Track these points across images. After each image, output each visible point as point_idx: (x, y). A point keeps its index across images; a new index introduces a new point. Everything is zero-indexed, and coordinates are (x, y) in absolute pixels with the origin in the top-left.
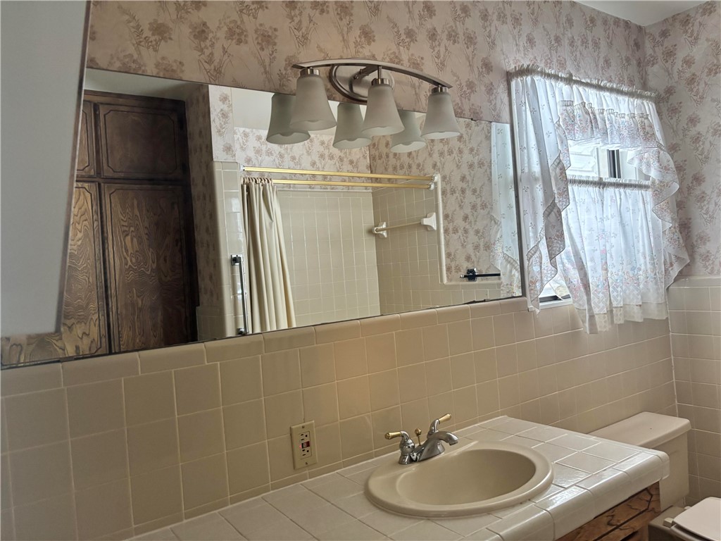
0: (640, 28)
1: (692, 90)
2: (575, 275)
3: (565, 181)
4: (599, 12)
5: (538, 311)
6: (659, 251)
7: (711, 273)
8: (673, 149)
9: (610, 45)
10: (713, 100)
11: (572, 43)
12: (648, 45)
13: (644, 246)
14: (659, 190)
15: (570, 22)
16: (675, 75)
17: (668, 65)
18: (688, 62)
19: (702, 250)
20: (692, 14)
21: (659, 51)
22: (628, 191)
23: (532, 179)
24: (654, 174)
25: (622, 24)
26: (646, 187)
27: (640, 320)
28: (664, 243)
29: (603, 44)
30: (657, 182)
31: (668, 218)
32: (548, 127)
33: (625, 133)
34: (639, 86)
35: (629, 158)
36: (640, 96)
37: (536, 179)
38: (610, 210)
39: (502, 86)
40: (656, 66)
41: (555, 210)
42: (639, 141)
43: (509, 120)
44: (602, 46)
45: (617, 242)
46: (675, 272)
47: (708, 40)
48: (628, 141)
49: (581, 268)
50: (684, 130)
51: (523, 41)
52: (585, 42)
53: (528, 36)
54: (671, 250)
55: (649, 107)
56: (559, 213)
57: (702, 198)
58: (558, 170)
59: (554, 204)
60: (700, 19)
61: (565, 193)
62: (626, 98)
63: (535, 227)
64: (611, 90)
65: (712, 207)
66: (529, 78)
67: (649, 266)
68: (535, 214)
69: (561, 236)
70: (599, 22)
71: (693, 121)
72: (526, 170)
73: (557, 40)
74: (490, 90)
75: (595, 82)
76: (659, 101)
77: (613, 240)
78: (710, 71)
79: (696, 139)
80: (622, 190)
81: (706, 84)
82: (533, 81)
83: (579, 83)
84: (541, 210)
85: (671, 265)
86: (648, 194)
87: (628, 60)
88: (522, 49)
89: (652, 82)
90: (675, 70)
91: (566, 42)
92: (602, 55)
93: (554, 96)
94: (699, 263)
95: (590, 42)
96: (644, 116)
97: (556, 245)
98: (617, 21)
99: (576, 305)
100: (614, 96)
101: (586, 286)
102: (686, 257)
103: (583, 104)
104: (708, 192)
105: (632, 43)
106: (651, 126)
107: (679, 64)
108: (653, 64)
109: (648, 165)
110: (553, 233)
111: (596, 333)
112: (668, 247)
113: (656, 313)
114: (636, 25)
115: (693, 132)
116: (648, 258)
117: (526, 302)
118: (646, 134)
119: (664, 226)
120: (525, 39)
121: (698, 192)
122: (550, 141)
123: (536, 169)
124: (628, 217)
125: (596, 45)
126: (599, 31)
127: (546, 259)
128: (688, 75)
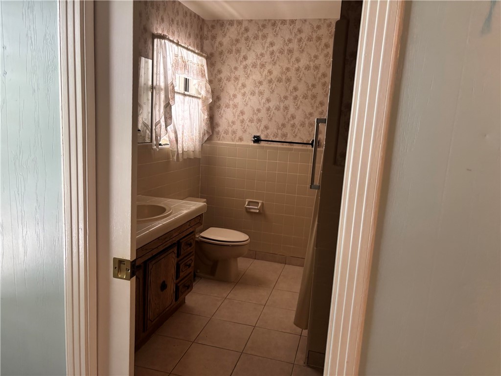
0: (203, 20)
1: (221, 58)
2: (172, 136)
3: (174, 92)
4: (189, 9)
5: (158, 150)
6: (201, 128)
7: (219, 140)
8: (210, 82)
9: (192, 26)
10: (228, 65)
11: (177, 24)
12: (205, 29)
13: (196, 125)
14: (205, 100)
15: (178, 12)
16: (215, 48)
17: (213, 42)
18: (221, 44)
19: (217, 130)
20: (225, 22)
21: (210, 35)
22: (193, 99)
23: (160, 89)
24: (203, 93)
25: (197, 17)
26: (199, 98)
27: (193, 158)
28: (203, 124)
29: (189, 26)
30: (204, 97)
31: (206, 114)
32: (169, 66)
33: (195, 72)
34: (201, 51)
35: (194, 83)
36: (201, 56)
37: (162, 89)
38: (187, 107)
39: (150, 40)
40: (207, 41)
41: (170, 106)
42: (200, 77)
43: (151, 58)
44: (188, 27)
45: (188, 122)
46: (206, 138)
47: (229, 37)
48: (195, 77)
49: (176, 133)
50: (215, 74)
51: (159, 19)
52: (182, 24)
53: (161, 17)
54: (206, 128)
55: (204, 61)
56: (171, 106)
57: (219, 107)
58: (171, 87)
59: (169, 103)
60: (227, 26)
61: (173, 98)
62: (196, 55)
63: (159, 111)
64: (192, 51)
65: (222, 111)
66: (163, 40)
67: (197, 134)
68: (160, 105)
69: (171, 118)
70: (188, 14)
71: (220, 72)
72: (158, 84)
73: (173, 21)
74: (145, 42)
75: (186, 46)
76: (207, 58)
77: (186, 121)
78: (229, 51)
79: (220, 80)
80: (191, 98)
81: (226, 57)
82: (165, 42)
83: (181, 46)
84: (162, 105)
85: (205, 135)
86: (200, 101)
87: (197, 35)
88: (159, 22)
89: (205, 48)
90: (215, 46)
91: (175, 22)
92: (188, 31)
93: (172, 51)
94: (215, 136)
95: (184, 24)
96: (202, 66)
97: (169, 121)
98: (195, 14)
99: (171, 149)
100: (192, 53)
101: (177, 140)
102: (211, 132)
103: (182, 57)
104: (222, 105)
105: (199, 27)
106: (204, 71)
107: (217, 44)
108: (206, 39)
109: (201, 88)
110: (168, 116)
111: (179, 161)
112: (205, 126)
113: (198, 156)
114: (202, 18)
115: (219, 76)
116: (197, 131)
117: (152, 145)
118: (202, 74)
119: (204, 117)
120: (160, 18)
121: (218, 104)
122: (170, 73)
123: (162, 85)
124: (192, 111)
125: (186, 26)
126: (188, 18)
127: (163, 127)
128: (220, 50)
